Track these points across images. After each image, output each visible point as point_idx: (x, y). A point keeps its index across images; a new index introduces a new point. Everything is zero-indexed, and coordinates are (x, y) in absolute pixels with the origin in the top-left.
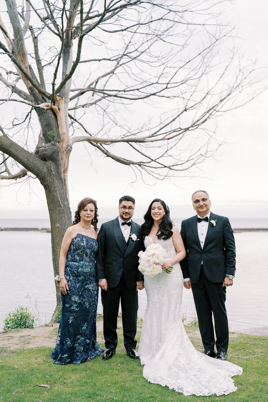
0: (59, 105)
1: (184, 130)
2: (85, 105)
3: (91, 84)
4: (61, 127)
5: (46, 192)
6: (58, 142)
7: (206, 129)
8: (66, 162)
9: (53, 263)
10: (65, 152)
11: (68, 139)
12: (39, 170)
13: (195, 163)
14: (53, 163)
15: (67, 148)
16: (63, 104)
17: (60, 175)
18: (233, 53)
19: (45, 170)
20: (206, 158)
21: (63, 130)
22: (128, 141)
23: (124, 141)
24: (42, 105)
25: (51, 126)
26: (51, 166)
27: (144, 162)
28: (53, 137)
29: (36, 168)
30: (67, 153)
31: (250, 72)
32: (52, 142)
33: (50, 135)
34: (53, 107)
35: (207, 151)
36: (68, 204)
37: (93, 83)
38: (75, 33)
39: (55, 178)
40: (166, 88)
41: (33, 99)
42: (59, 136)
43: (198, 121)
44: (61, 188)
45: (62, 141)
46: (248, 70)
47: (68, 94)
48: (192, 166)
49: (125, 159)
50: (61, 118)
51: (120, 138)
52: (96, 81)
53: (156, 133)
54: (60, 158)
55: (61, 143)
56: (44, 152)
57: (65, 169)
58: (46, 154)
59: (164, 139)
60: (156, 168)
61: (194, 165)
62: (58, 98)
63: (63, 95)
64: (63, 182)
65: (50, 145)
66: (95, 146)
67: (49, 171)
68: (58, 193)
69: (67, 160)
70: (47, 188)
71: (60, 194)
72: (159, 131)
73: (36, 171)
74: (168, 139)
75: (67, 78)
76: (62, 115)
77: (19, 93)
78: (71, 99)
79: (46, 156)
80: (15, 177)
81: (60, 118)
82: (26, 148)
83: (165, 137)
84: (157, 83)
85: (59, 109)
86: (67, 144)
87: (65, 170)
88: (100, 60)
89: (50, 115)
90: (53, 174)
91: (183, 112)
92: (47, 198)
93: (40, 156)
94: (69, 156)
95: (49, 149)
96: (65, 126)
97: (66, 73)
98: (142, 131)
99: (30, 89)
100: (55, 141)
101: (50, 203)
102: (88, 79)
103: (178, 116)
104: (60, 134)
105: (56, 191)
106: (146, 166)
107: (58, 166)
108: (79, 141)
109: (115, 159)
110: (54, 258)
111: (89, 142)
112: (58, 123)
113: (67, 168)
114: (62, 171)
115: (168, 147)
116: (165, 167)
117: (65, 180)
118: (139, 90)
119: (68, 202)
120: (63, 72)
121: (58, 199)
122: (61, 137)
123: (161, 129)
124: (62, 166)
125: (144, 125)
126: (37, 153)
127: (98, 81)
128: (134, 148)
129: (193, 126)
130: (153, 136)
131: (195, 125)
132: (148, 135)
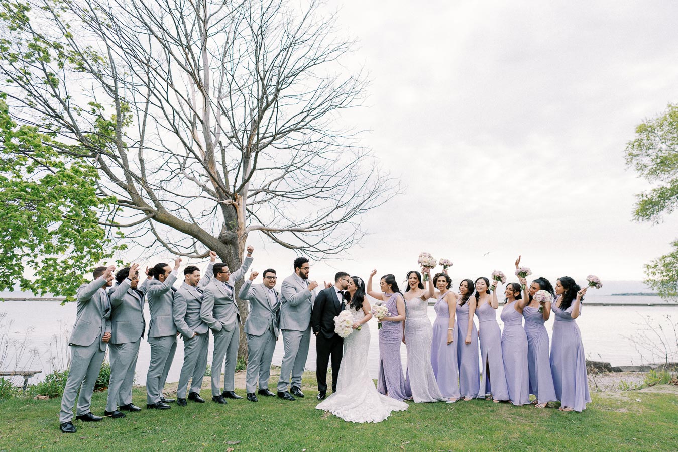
0: (239, 202)
1: (335, 223)
2: (260, 202)
3: (265, 186)
4: (239, 218)
6: (237, 230)
7: (353, 222)
8: (243, 246)
11: (245, 228)
13: (344, 248)
14: (232, 246)
15: (244, 235)
16: (242, 201)
17: (238, 255)
19: (226, 251)
20: (352, 245)
21: (241, 220)
22: (292, 231)
23: (289, 230)
24: (226, 202)
25: (232, 218)
26: (231, 248)
27: (304, 246)
28: (233, 226)
29: (219, 250)
30: (243, 238)
31: (385, 181)
32: (232, 230)
33: (231, 224)
34: (234, 202)
35: (354, 239)
37: (267, 185)
39: (233, 258)
40: (320, 192)
41: (219, 197)
42: (238, 225)
43: (346, 216)
45: (240, 229)
47: (246, 193)
48: (341, 250)
49: (289, 245)
51: (286, 228)
52: (269, 184)
53: (314, 225)
54: (238, 242)
55: (240, 231)
56: (226, 238)
59: (320, 230)
60: (314, 252)
61: (343, 250)
62: (238, 196)
63: (242, 194)
65: (231, 232)
66: (266, 233)
67: (229, 252)
69: (244, 244)
72: (316, 223)
74: (323, 230)
75: (246, 181)
76: (241, 209)
77: (208, 191)
78: (248, 198)
79: (227, 240)
80: (202, 257)
81: (239, 212)
82: (212, 234)
83: (321, 228)
84: (315, 187)
85: (239, 205)
86: (244, 232)
89: (231, 209)
90: (232, 255)
91: (335, 209)
93: (222, 240)
94: (245, 241)
95: (230, 236)
96: (243, 218)
99: (216, 188)
100: (235, 229)
103: (331, 212)
104: (239, 223)
106: (306, 250)
107: (236, 249)
108: (254, 230)
109: (283, 245)
111: (262, 231)
112: (238, 215)
114: (240, 253)
115: (323, 236)
116: (321, 251)
117: (241, 259)
118: (301, 192)
120: (243, 177)
122: (240, 227)
123: (318, 222)
124: (239, 249)
125: (306, 218)
126: (220, 238)
128: (296, 236)
129: (342, 220)
130: (311, 227)
131: (344, 219)
132: (308, 226)
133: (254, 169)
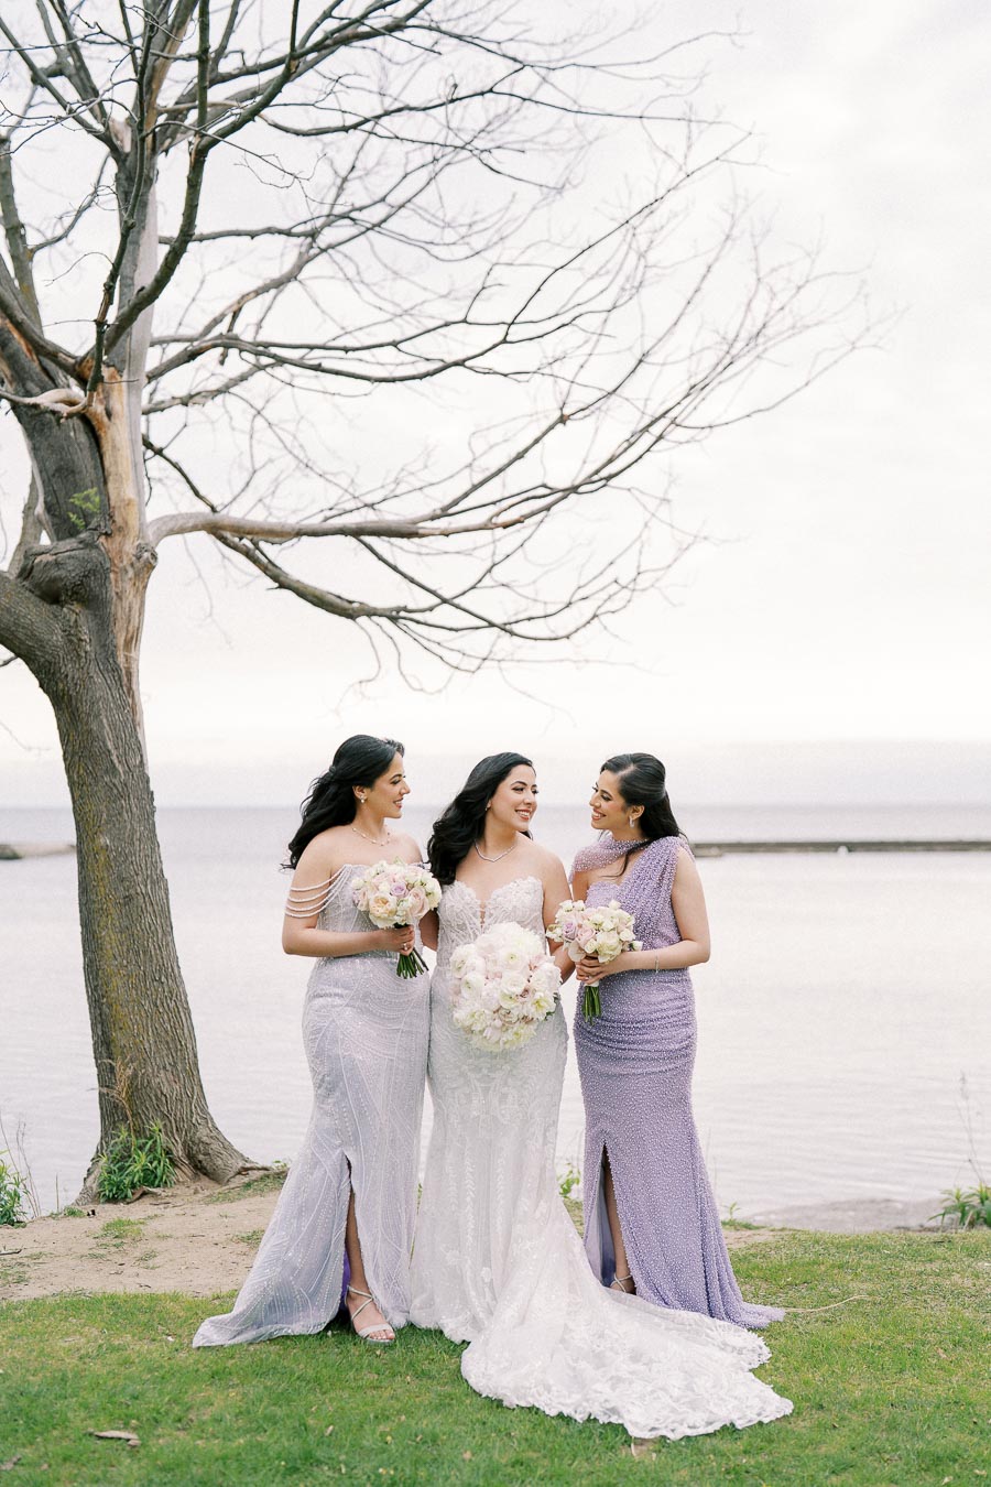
0: (107, 398)
1: (560, 495)
2: (191, 397)
3: (216, 322)
4: (116, 481)
5: (58, 720)
6: (106, 534)
7: (637, 489)
8: (136, 607)
9: (87, 980)
10: (131, 573)
11: (141, 524)
12: (33, 636)
13: (598, 612)
14: (87, 611)
15: (139, 558)
16: (125, 394)
17: (114, 655)
18: (733, 216)
19: (58, 638)
20: (635, 593)
21: (122, 489)
22: (357, 533)
23: (343, 531)
24: (47, 399)
25: (77, 476)
26: (80, 623)
27: (410, 607)
28: (86, 516)
29: (24, 631)
30: (137, 575)
31: (799, 288)
32: (83, 536)
33: (75, 509)
35: (641, 570)
36: (142, 762)
37: (223, 316)
38: (169, 132)
39: (93, 668)
40: (501, 343)
41: (8, 372)
42: (107, 511)
43: (611, 461)
44: (115, 703)
45: (120, 529)
46: (789, 280)
47: (142, 355)
48: (589, 622)
49: (339, 597)
50: (118, 445)
52: (235, 308)
53: (456, 503)
54: (114, 594)
55: (118, 538)
56: (55, 573)
57: (129, 636)
58: (62, 580)
59: (491, 526)
60: (456, 630)
61: (596, 619)
62: (106, 372)
63: (123, 361)
64: (123, 681)
65: (75, 545)
66: (235, 548)
67: (73, 639)
68: (105, 721)
69: (139, 601)
70: (63, 705)
71: (113, 726)
72: (466, 495)
73: (22, 642)
74: (506, 526)
75: (145, 299)
76: (119, 437)
79: (60, 584)
81: (114, 447)
83: (493, 521)
84: (465, 321)
85: (109, 414)
86: (139, 541)
87: (132, 638)
88: (253, 235)
89: (72, 434)
90: (86, 652)
91: (551, 428)
92: (62, 741)
93: (37, 586)
94: (145, 587)
95: (72, 561)
96: (131, 475)
97: (132, 279)
98: (398, 492)
100: (95, 529)
101: (77, 758)
102: (194, 300)
103: (537, 441)
104: (112, 503)
105: (97, 716)
106: (418, 622)
107: (104, 624)
108: (182, 531)
109: (310, 598)
110: (91, 961)
111: (214, 534)
112: (107, 464)
113: (138, 629)
114: (121, 641)
115: (494, 554)
117: (129, 674)
118: (400, 346)
119: (142, 756)
121: (105, 746)
122: (118, 518)
123: (475, 488)
124: (120, 624)
125: (405, 473)
126: (26, 574)
127: (240, 309)
128: (380, 558)
129: (596, 478)
130: (445, 512)
131: (601, 478)
132: (427, 511)
133: (187, 234)
